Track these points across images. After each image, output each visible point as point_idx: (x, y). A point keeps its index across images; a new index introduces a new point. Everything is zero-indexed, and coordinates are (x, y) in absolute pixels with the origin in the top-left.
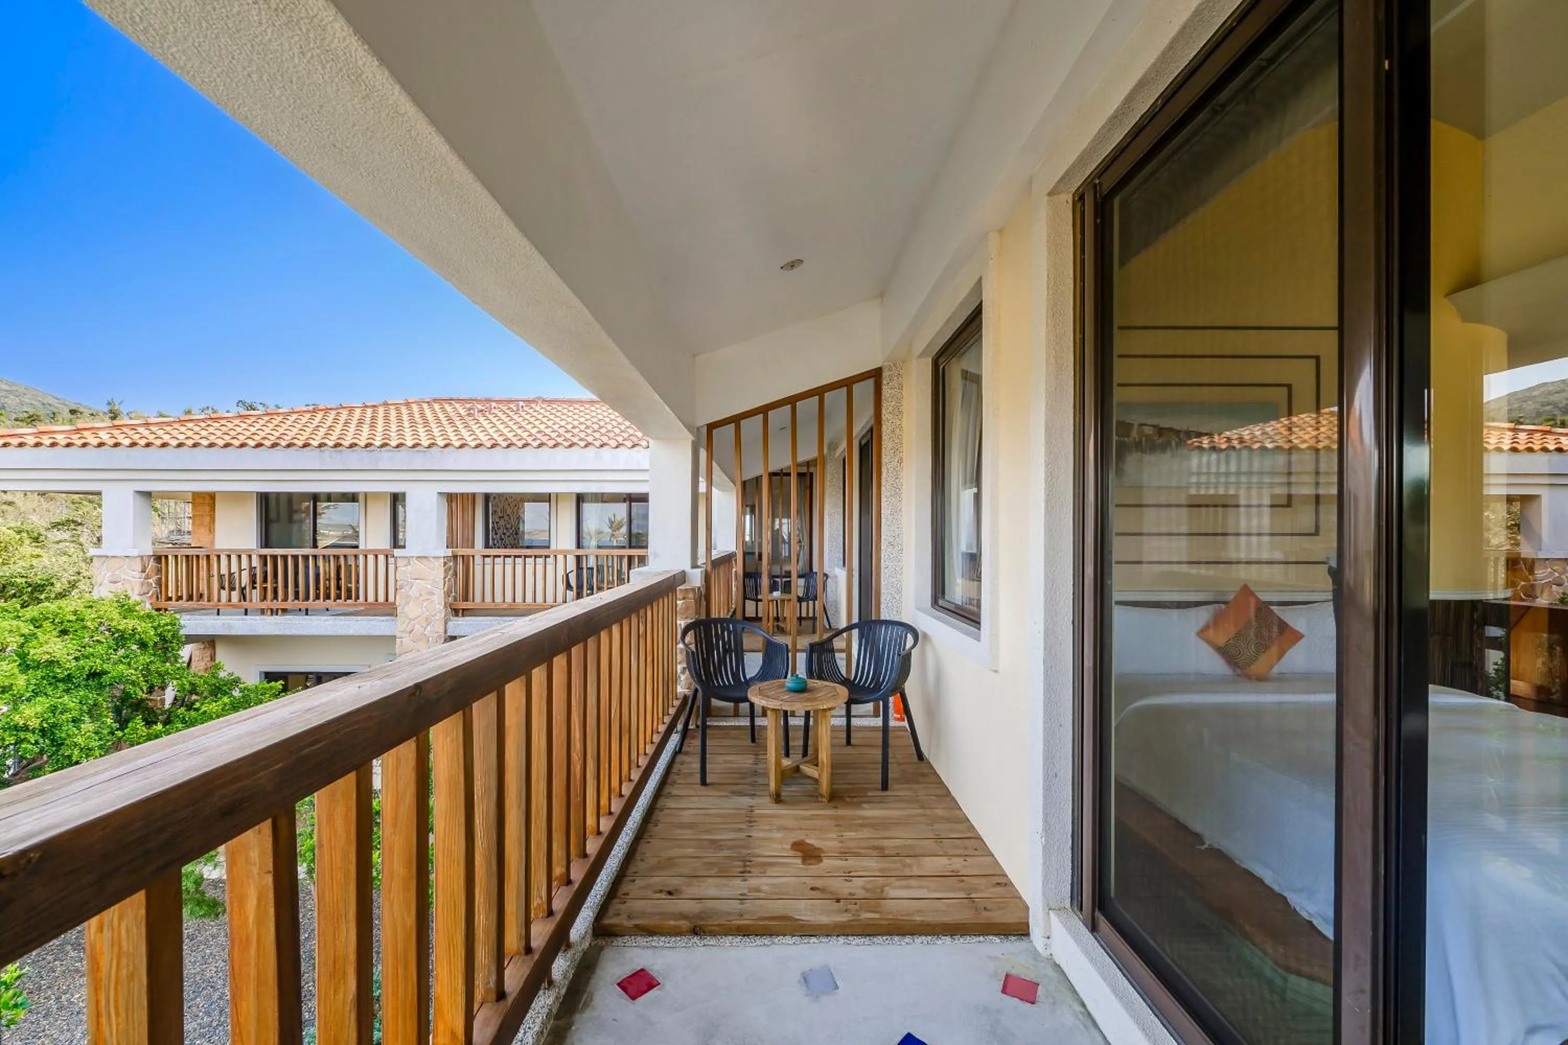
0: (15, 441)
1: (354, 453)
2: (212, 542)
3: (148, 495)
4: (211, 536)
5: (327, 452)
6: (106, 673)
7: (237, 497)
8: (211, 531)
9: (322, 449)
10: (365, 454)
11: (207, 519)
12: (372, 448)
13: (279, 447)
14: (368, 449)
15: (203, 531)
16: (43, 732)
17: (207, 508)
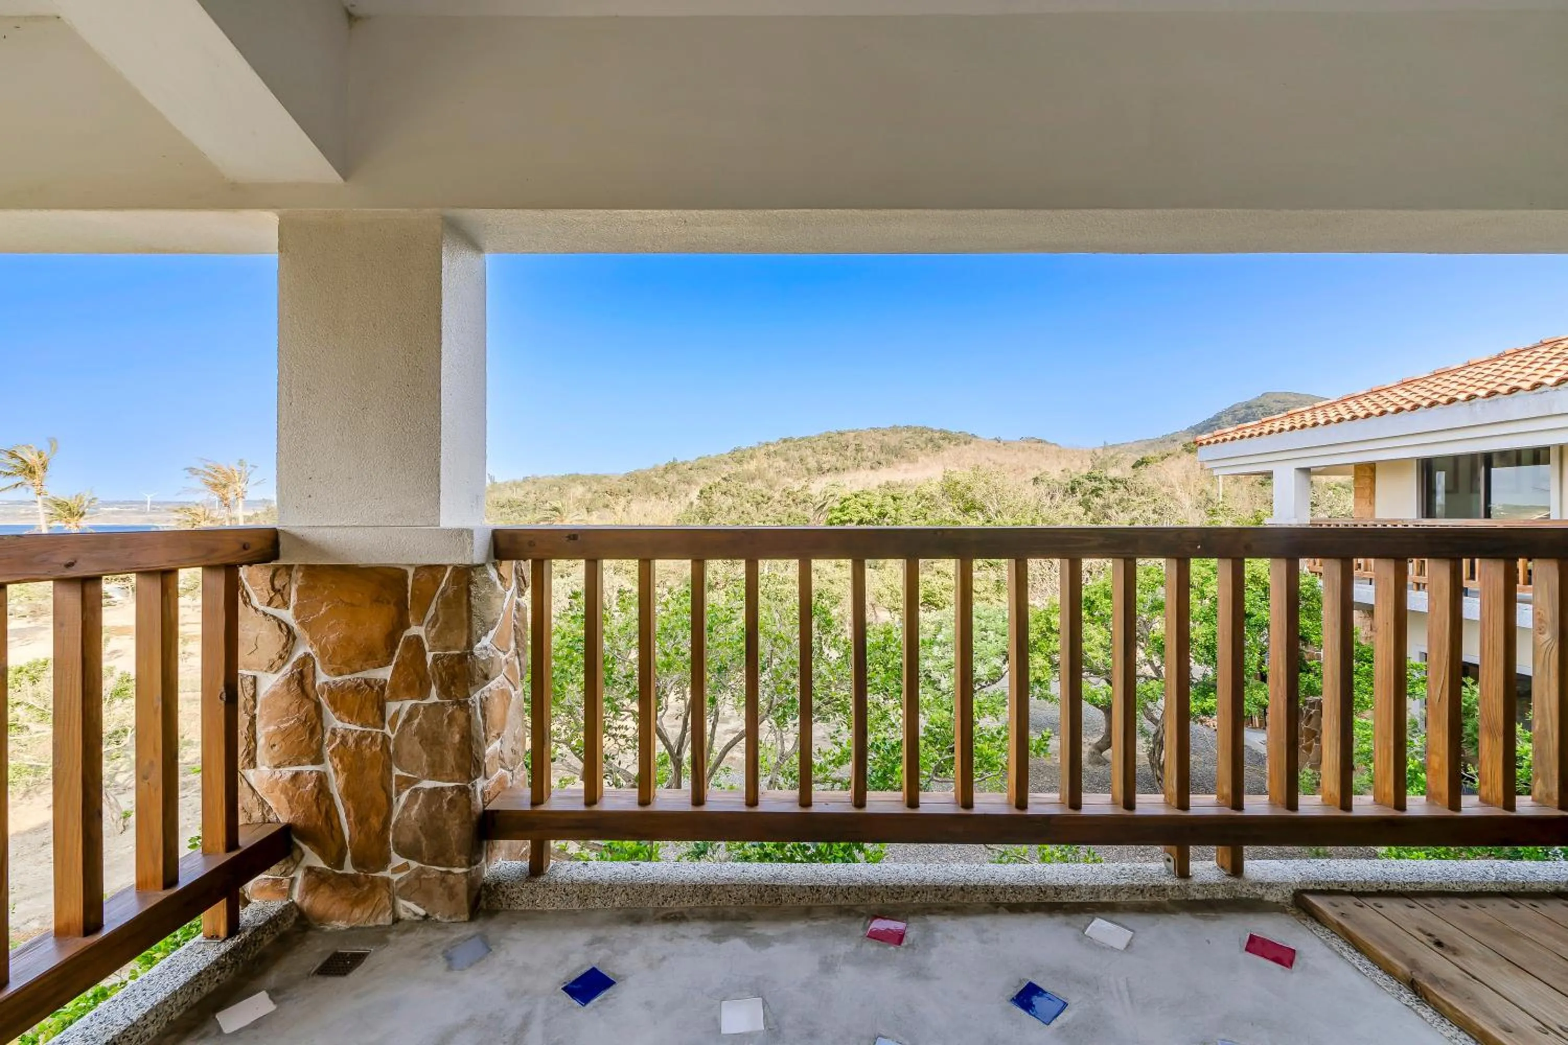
0: (1220, 439)
1: (1516, 399)
2: (1373, 514)
3: (1307, 471)
4: (1371, 508)
5: (1478, 405)
6: (1254, 616)
7: (1396, 465)
8: (1372, 503)
9: (1472, 401)
10: (1532, 398)
11: (1368, 491)
12: (1542, 389)
13: (1420, 409)
14: (1536, 391)
15: (1364, 504)
16: (1207, 648)
17: (1368, 481)
